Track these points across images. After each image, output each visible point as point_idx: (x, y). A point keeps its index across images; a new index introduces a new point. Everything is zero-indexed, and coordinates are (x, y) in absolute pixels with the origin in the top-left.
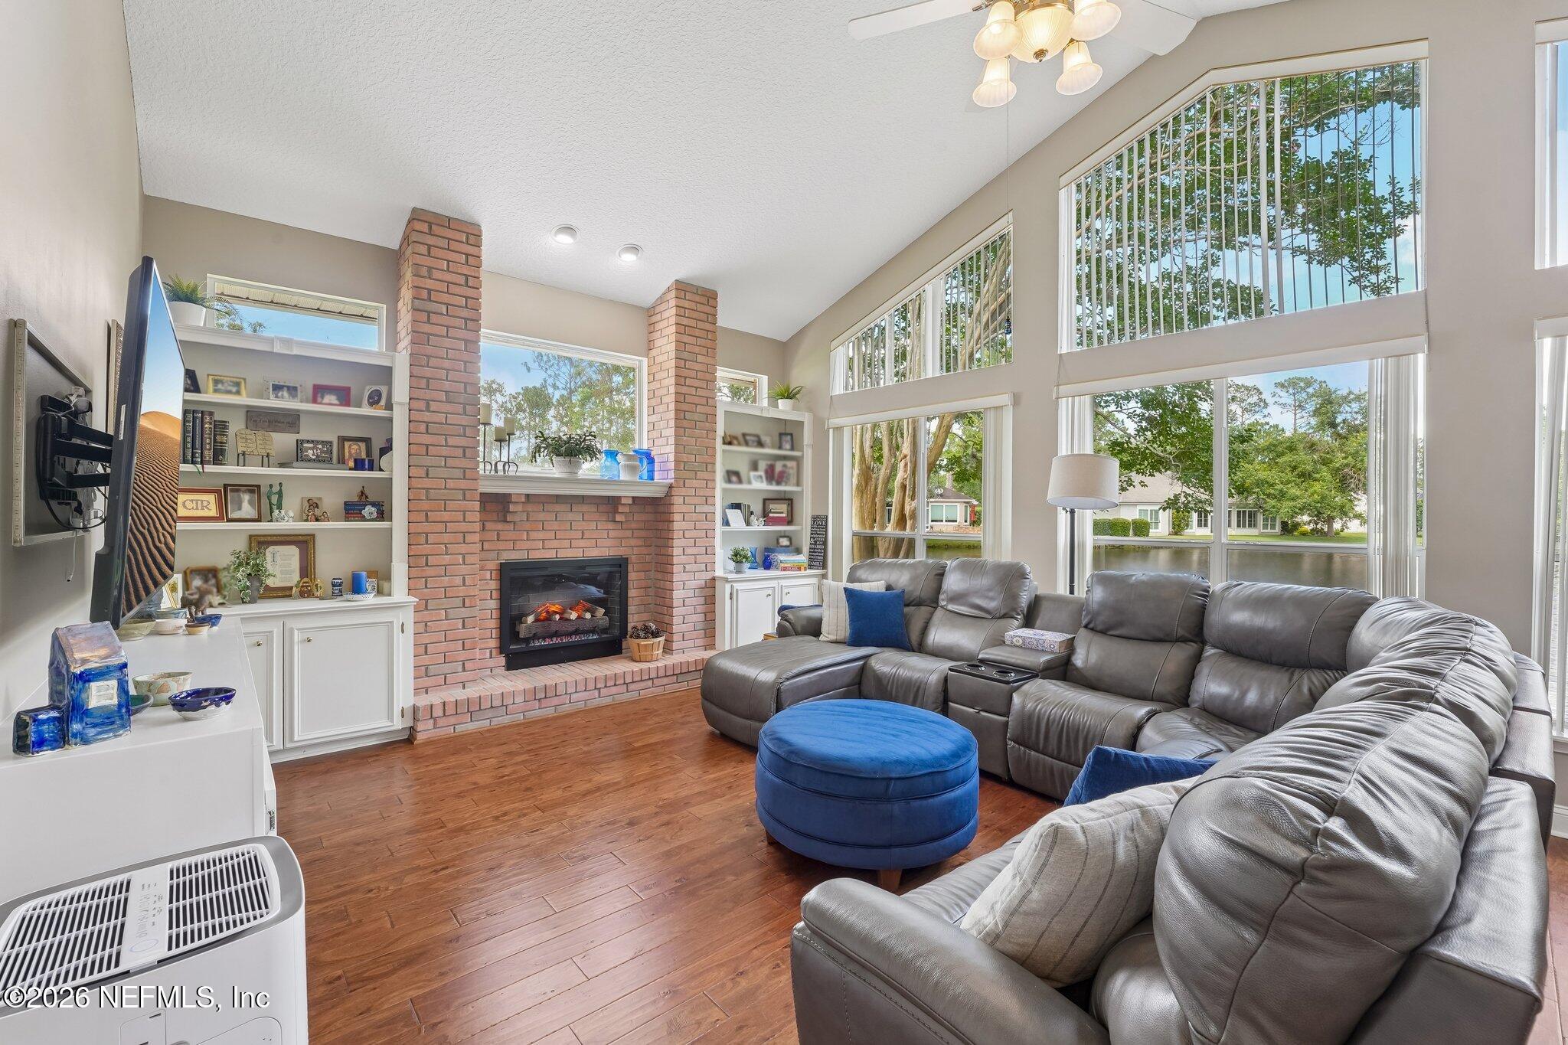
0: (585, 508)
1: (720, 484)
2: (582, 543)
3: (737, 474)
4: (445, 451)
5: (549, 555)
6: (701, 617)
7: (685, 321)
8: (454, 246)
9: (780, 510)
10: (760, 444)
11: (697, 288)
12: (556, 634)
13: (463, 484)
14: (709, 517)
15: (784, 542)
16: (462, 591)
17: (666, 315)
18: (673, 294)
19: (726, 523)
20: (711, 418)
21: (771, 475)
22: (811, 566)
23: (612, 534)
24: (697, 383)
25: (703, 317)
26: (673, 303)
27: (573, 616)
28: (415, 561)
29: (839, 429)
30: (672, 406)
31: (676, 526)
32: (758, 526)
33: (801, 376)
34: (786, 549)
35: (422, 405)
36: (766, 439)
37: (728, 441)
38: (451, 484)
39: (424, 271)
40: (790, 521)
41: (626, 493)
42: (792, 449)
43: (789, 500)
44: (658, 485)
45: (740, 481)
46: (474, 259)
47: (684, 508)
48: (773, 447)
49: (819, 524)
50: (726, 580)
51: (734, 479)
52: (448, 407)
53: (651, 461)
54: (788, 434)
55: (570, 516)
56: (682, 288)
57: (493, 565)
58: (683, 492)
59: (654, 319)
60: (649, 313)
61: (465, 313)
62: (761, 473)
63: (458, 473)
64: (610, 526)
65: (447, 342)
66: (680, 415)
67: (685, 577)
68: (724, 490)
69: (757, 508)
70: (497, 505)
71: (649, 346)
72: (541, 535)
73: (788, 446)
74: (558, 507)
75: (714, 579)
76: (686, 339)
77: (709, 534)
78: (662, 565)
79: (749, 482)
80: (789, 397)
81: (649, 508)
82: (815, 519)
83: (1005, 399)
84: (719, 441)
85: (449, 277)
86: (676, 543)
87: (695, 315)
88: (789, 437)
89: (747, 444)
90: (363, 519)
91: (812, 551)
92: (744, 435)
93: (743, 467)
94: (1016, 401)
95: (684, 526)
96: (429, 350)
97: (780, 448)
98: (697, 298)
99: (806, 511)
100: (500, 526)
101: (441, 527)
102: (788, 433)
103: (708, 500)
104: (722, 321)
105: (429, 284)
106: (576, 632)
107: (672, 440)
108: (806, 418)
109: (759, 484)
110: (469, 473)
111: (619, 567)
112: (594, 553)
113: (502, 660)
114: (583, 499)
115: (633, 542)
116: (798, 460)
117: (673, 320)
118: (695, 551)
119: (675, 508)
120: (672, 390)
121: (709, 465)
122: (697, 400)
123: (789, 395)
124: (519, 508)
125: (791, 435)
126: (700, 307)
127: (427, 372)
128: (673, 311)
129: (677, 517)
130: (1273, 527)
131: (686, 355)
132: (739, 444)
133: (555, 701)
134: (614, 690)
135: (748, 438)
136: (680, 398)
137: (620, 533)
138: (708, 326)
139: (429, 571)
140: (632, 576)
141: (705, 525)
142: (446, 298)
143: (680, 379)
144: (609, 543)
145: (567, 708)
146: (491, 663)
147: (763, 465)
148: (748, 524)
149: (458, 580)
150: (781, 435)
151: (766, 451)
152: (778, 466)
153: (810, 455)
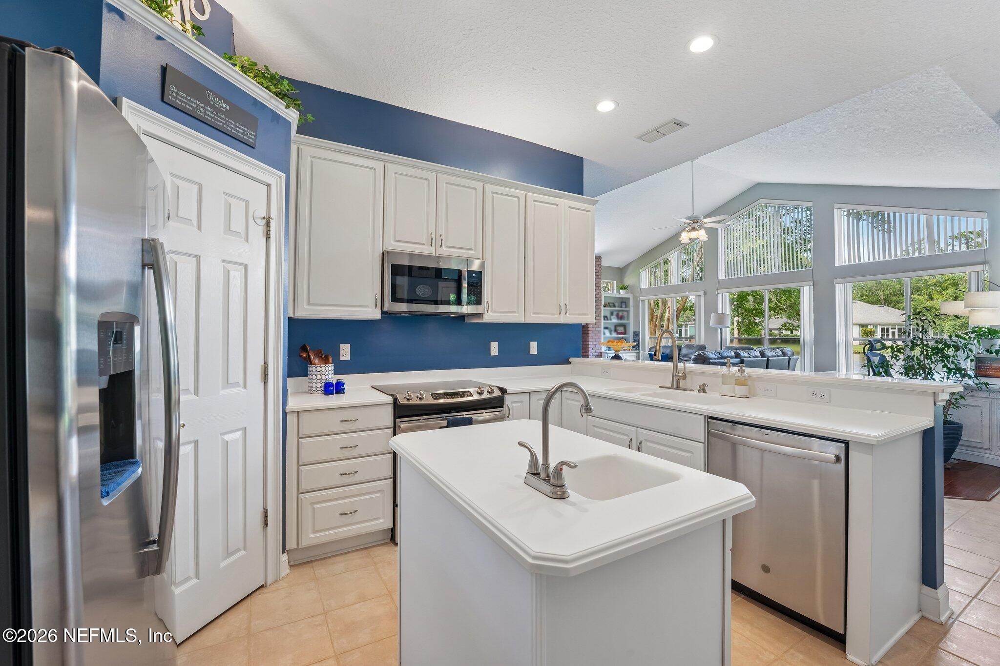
1: (603, 321)
3: (606, 317)
9: (621, 329)
10: (614, 306)
14: (599, 332)
19: (604, 334)
20: (600, 299)
21: (618, 317)
22: (633, 350)
24: (598, 288)
29: (643, 301)
31: (590, 335)
32: (614, 335)
33: (628, 280)
36: (616, 304)
37: (605, 306)
40: (625, 333)
42: (626, 307)
43: (624, 326)
45: (608, 320)
47: (592, 329)
48: (618, 307)
49: (636, 335)
50: (606, 353)
51: (606, 319)
54: (623, 302)
62: (615, 316)
67: (593, 351)
68: (604, 323)
69: (613, 328)
73: (624, 306)
75: (601, 353)
77: (599, 337)
79: (611, 320)
80: (625, 289)
82: (634, 332)
83: (701, 293)
84: (602, 306)
86: (590, 340)
88: (624, 304)
89: (610, 306)
92: (609, 303)
93: (608, 315)
94: (705, 293)
95: (592, 335)
97: (621, 307)
99: (631, 330)
103: (599, 326)
108: (631, 296)
109: (614, 320)
116: (628, 312)
119: (590, 329)
122: (598, 293)
123: (624, 288)
125: (625, 302)
129: (590, 332)
132: (608, 307)
135: (610, 304)
138: (599, 269)
141: (599, 335)
147: (615, 313)
148: (611, 334)
150: (621, 303)
151: (616, 309)
152: (620, 314)
153: (632, 310)
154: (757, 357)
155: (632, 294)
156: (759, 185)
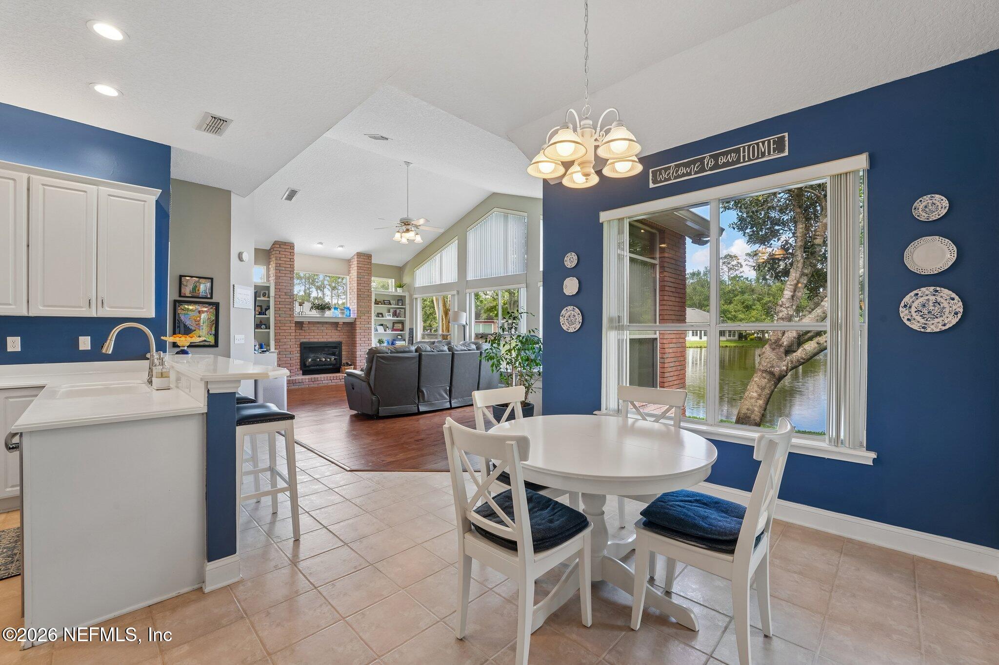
0: (327, 326)
1: (373, 317)
2: (326, 337)
3: (382, 314)
4: (285, 309)
5: (316, 340)
7: (360, 265)
8: (287, 250)
9: (399, 326)
10: (390, 304)
11: (364, 254)
12: (318, 365)
13: (290, 319)
14: (370, 328)
15: (400, 337)
16: (290, 350)
17: (354, 263)
18: (356, 257)
19: (377, 330)
20: (370, 296)
21: (395, 314)
23: (336, 334)
24: (364, 285)
25: (367, 263)
26: (356, 260)
27: (324, 360)
28: (276, 340)
29: (416, 299)
30: (356, 293)
31: (357, 331)
32: (389, 332)
33: (405, 279)
34: (400, 340)
35: (278, 296)
36: (392, 302)
37: (377, 303)
38: (286, 319)
39: (278, 259)
40: (402, 330)
41: (341, 321)
42: (402, 305)
43: (402, 323)
44: (352, 318)
45: (382, 316)
46: (292, 254)
47: (361, 326)
48: (394, 304)
49: (411, 330)
51: (380, 316)
52: (285, 297)
53: (350, 310)
55: (322, 328)
56: (359, 255)
57: (299, 343)
58: (360, 320)
59: (351, 264)
60: (349, 261)
61: (290, 269)
62: (391, 314)
63: (288, 316)
64: (336, 331)
65: (285, 278)
66: (359, 296)
67: (361, 348)
68: (376, 320)
69: (390, 325)
70: (300, 325)
71: (349, 272)
72: (313, 334)
74: (318, 325)
76: (360, 271)
77: (370, 334)
78: (353, 344)
79: (386, 317)
81: (349, 326)
82: (410, 329)
83: (455, 292)
84: (373, 303)
85: (285, 259)
86: (357, 337)
87: (364, 263)
89: (385, 304)
90: (262, 329)
91: (409, 340)
92: (383, 301)
93: (383, 312)
94: (458, 292)
95: (360, 331)
96: (280, 281)
97: (398, 305)
98: (364, 257)
99: (407, 326)
100: (300, 331)
101: (284, 331)
102: (401, 300)
103: (369, 323)
104: (373, 263)
105: (280, 262)
106: (325, 365)
107: (356, 304)
108: (407, 294)
109: (389, 317)
110: (292, 316)
111: (337, 346)
112: (330, 340)
113: (301, 372)
114: (326, 323)
115: (344, 337)
116: (405, 309)
117: (356, 265)
118: (364, 339)
119: (357, 326)
120: (356, 288)
121: (369, 312)
122: (364, 291)
123: (401, 286)
124: (306, 326)
126: (365, 260)
127: (279, 287)
128: (356, 262)
129: (357, 328)
130: (734, 336)
131: (360, 276)
132: (381, 304)
133: (318, 382)
134: (336, 381)
135: (385, 302)
136: (359, 290)
137: (339, 334)
138: (368, 266)
139: (281, 344)
140: (343, 348)
141: (368, 331)
142: (284, 265)
143: (359, 284)
144: (335, 336)
145: (321, 385)
146: (298, 373)
147: (392, 311)
148: (385, 331)
149: (289, 346)
150: (398, 300)
151: (392, 306)
152: (398, 311)
153: (407, 307)
154: (474, 350)
155: (409, 292)
156: (494, 194)
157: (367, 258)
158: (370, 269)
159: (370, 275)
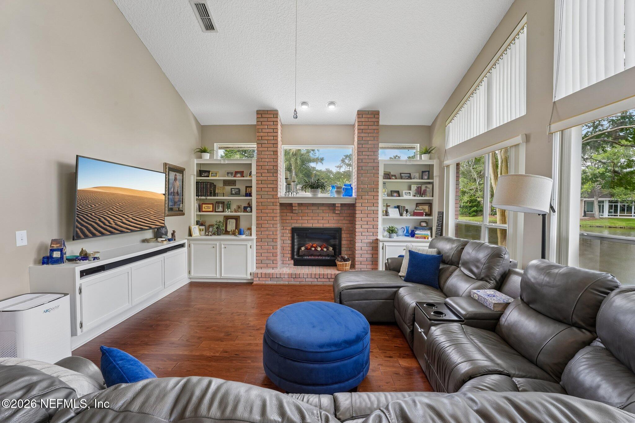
0: (324, 208)
1: (382, 197)
2: (323, 222)
3: (397, 192)
4: (267, 189)
5: (309, 225)
6: (370, 256)
7: (362, 127)
8: (269, 119)
9: (424, 209)
10: (410, 177)
11: (368, 111)
12: (311, 255)
13: (273, 200)
14: (376, 212)
15: (424, 224)
16: (272, 237)
18: (357, 117)
19: (386, 213)
20: (377, 168)
21: (418, 192)
23: (335, 218)
24: (368, 153)
25: (372, 123)
26: (357, 121)
27: (319, 249)
28: (259, 226)
30: (357, 165)
31: (358, 216)
32: (408, 216)
33: (436, 141)
34: (423, 228)
35: (260, 175)
36: (414, 175)
37: (388, 176)
38: (269, 200)
39: (260, 131)
40: (429, 214)
41: (338, 202)
42: (428, 179)
43: (430, 204)
44: (352, 198)
45: (399, 196)
46: (275, 123)
47: (362, 208)
48: (418, 178)
49: (441, 214)
50: (384, 241)
51: (395, 194)
52: (268, 175)
53: (351, 188)
55: (318, 211)
56: (360, 114)
57: (289, 228)
58: (361, 201)
59: (354, 129)
60: (354, 126)
61: (273, 142)
62: (413, 192)
63: (271, 197)
64: (334, 215)
65: (267, 153)
67: (362, 237)
68: (386, 200)
69: (411, 207)
70: (287, 207)
71: (353, 140)
72: (307, 218)
74: (313, 208)
75: (377, 240)
76: (363, 135)
77: (376, 219)
78: (352, 232)
80: (427, 153)
81: (349, 209)
82: (439, 213)
83: (518, 139)
84: (381, 178)
85: (267, 131)
86: (357, 223)
87: (368, 123)
88: (428, 173)
89: (401, 178)
90: (247, 212)
91: (437, 229)
92: (398, 174)
93: (401, 189)
94: (527, 138)
95: (362, 215)
96: (262, 156)
97: (422, 178)
98: (369, 116)
99: (435, 209)
100: (292, 215)
101: (266, 215)
102: (427, 171)
103: (376, 204)
104: (381, 123)
105: (262, 134)
106: (320, 255)
107: (356, 179)
108: (435, 162)
110: (275, 196)
111: (338, 231)
112: (327, 226)
113: (292, 262)
114: (323, 205)
115: (344, 222)
116: (432, 183)
117: (357, 129)
118: (367, 226)
120: (357, 158)
122: (368, 161)
124: (297, 208)
125: (429, 171)
126: (370, 120)
127: (261, 164)
128: (357, 125)
129: (358, 212)
131: (362, 142)
132: (396, 178)
133: (300, 280)
134: (323, 280)
135: (402, 175)
136: (360, 161)
137: (339, 218)
138: (374, 128)
139: (262, 229)
140: (344, 235)
141: (373, 215)
142: (267, 138)
143: (360, 153)
144: (334, 222)
146: (289, 262)
147: (414, 188)
148: (401, 215)
149: (271, 233)
150: (423, 172)
151: (414, 181)
152: (423, 188)
153: (436, 181)
155: (439, 159)
157: (372, 116)
158: (377, 131)
159: (376, 138)
